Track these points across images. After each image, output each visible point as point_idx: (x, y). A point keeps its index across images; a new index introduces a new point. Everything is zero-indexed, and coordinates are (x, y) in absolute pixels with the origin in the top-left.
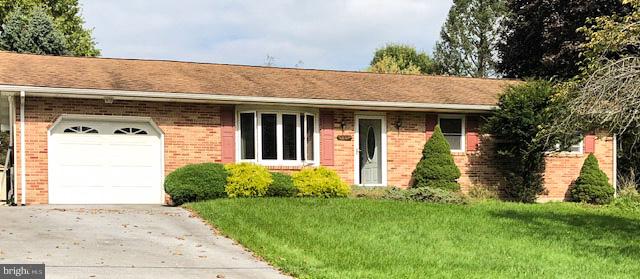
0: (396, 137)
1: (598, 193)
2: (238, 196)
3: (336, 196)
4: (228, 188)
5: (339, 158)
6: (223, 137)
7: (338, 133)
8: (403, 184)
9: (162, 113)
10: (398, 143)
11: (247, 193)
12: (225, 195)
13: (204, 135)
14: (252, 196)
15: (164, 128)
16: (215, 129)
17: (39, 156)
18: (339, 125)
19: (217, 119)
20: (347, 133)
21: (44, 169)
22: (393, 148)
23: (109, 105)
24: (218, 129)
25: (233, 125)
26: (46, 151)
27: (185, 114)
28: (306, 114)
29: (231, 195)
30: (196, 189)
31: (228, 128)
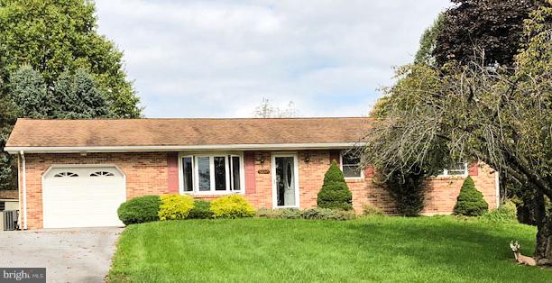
0: (305, 169)
1: (472, 208)
2: (167, 218)
3: (242, 217)
4: (160, 213)
5: (260, 187)
6: (169, 175)
7: (258, 168)
8: (312, 205)
9: (123, 160)
10: (307, 174)
11: (174, 216)
12: (157, 218)
13: (155, 174)
14: (177, 218)
15: (125, 170)
16: (162, 170)
17: (36, 195)
18: (259, 162)
19: (165, 163)
20: (265, 167)
21: (40, 203)
22: (304, 178)
23: (85, 157)
24: (166, 169)
25: (177, 166)
26: (41, 192)
27: (141, 161)
28: (232, 156)
29: (162, 218)
30: (137, 215)
31: (173, 169)
